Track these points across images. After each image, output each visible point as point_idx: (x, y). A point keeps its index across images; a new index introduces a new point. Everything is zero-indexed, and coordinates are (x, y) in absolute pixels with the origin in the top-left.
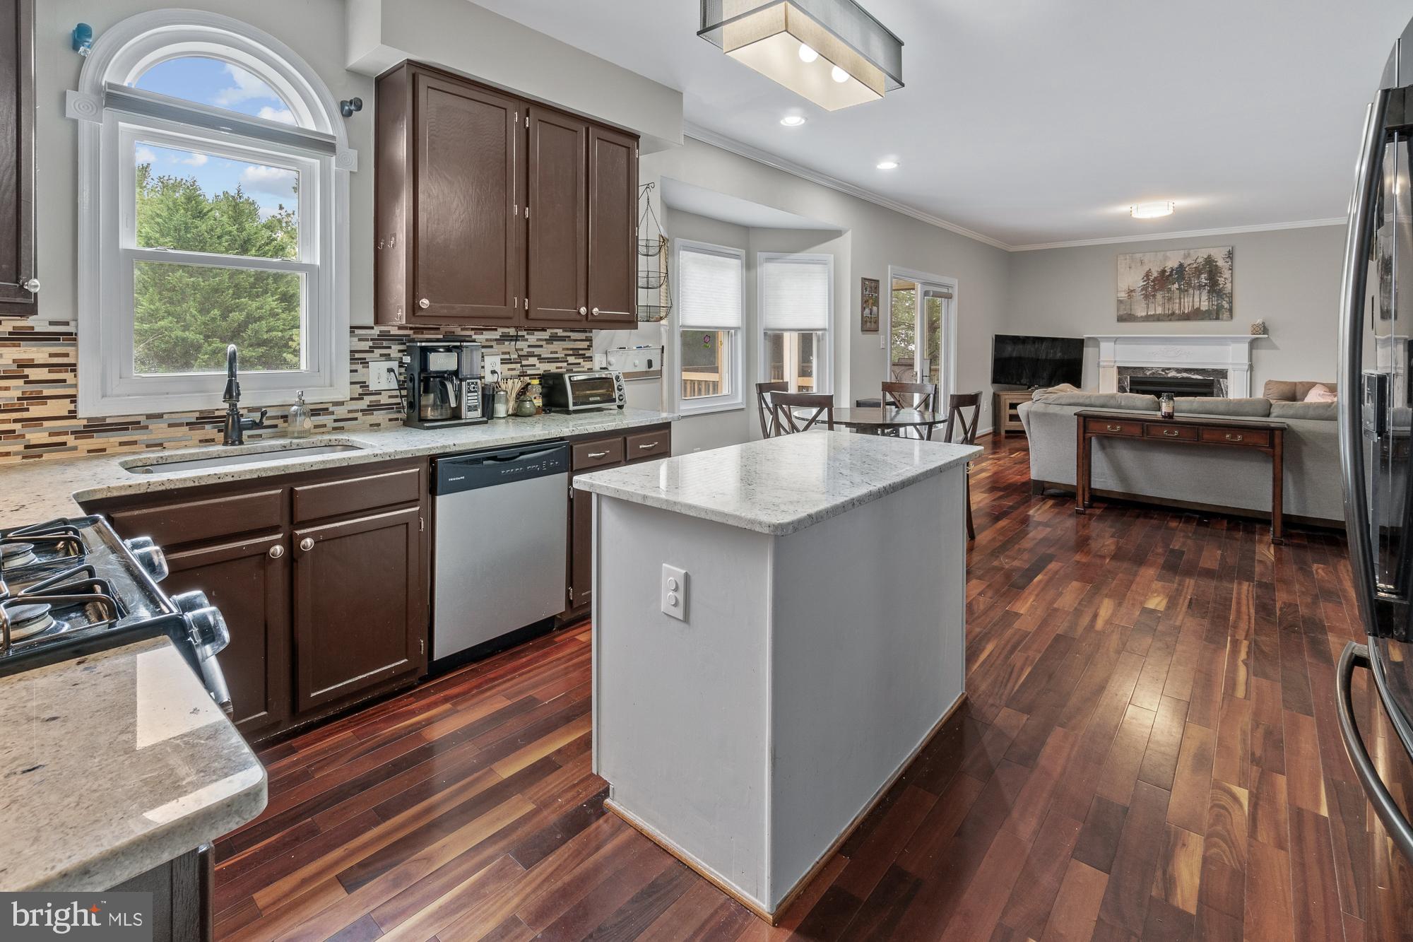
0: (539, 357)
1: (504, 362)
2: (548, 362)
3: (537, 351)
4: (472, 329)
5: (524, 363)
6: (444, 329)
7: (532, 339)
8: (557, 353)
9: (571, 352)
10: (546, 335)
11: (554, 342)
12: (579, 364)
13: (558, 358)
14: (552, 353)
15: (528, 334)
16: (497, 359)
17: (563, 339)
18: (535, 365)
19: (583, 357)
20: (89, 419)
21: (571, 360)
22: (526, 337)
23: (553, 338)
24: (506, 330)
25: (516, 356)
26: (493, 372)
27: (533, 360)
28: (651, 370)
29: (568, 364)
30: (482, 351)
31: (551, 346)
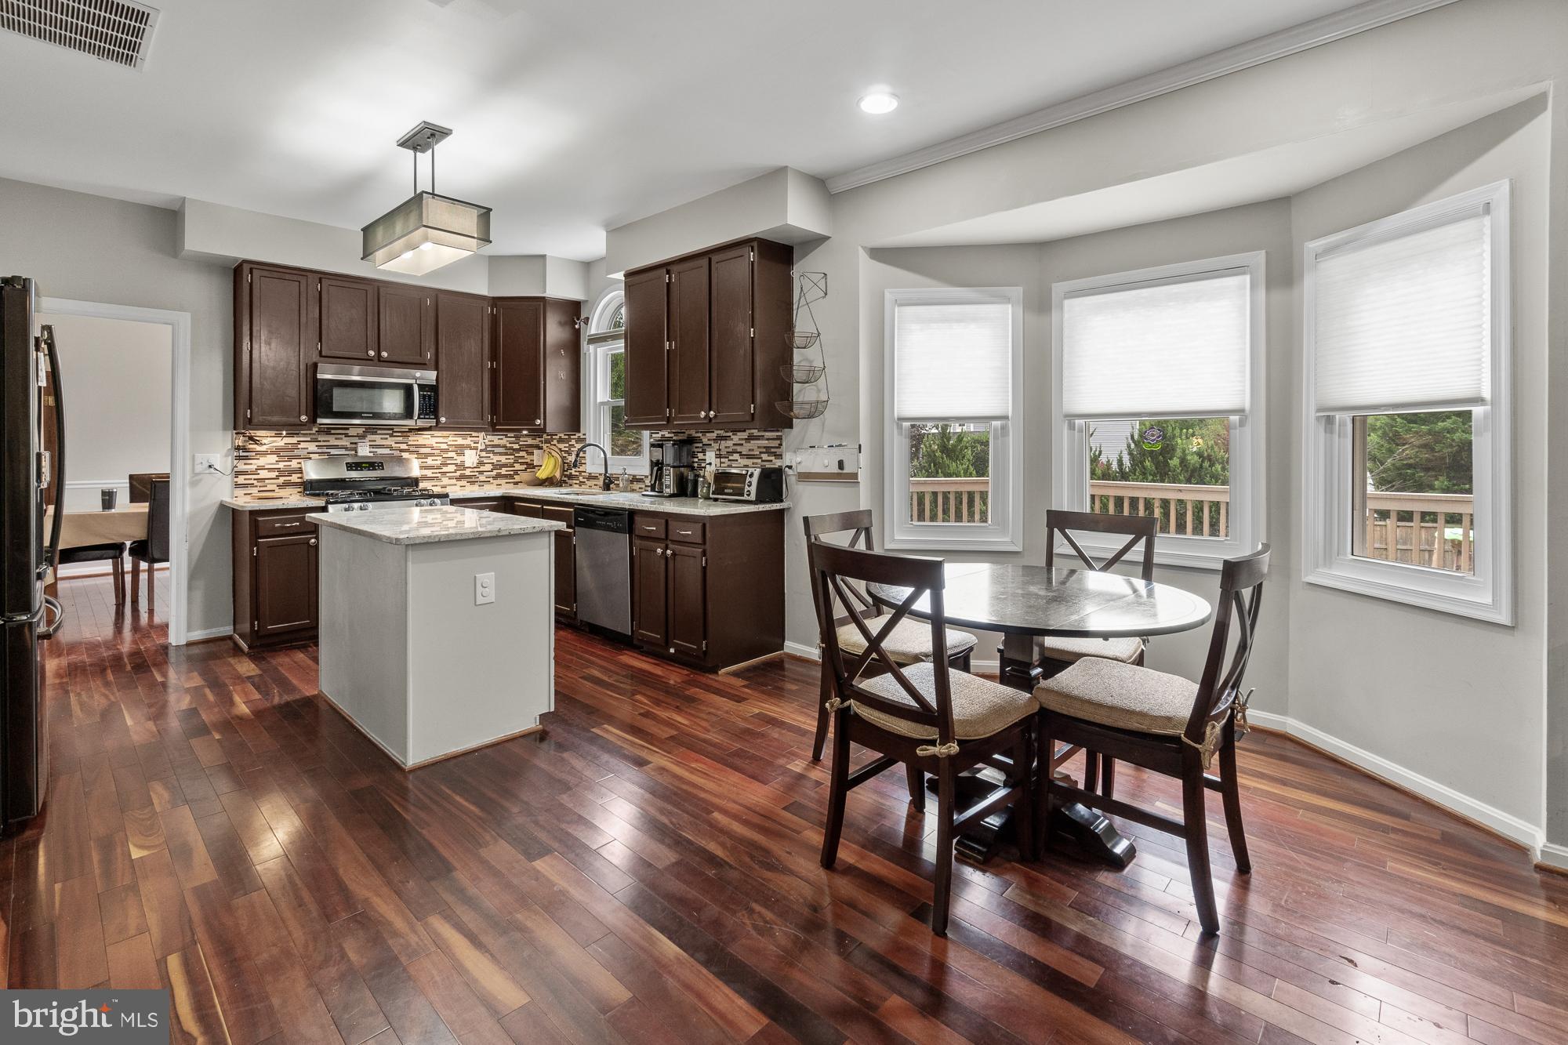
0: (740, 454)
1: (717, 456)
2: (747, 458)
3: (739, 449)
4: (701, 432)
5: (731, 458)
6: (687, 432)
7: (736, 438)
8: (753, 450)
9: (764, 450)
10: (745, 435)
11: (752, 442)
12: (771, 461)
13: (754, 455)
14: (749, 450)
15: (732, 435)
16: (713, 455)
17: (758, 438)
18: (737, 460)
19: (775, 454)
20: (589, 474)
21: (765, 457)
22: (732, 437)
23: (751, 438)
24: (719, 432)
25: (725, 453)
26: (710, 464)
27: (736, 456)
28: (844, 471)
29: (762, 461)
30: (705, 447)
31: (749, 444)
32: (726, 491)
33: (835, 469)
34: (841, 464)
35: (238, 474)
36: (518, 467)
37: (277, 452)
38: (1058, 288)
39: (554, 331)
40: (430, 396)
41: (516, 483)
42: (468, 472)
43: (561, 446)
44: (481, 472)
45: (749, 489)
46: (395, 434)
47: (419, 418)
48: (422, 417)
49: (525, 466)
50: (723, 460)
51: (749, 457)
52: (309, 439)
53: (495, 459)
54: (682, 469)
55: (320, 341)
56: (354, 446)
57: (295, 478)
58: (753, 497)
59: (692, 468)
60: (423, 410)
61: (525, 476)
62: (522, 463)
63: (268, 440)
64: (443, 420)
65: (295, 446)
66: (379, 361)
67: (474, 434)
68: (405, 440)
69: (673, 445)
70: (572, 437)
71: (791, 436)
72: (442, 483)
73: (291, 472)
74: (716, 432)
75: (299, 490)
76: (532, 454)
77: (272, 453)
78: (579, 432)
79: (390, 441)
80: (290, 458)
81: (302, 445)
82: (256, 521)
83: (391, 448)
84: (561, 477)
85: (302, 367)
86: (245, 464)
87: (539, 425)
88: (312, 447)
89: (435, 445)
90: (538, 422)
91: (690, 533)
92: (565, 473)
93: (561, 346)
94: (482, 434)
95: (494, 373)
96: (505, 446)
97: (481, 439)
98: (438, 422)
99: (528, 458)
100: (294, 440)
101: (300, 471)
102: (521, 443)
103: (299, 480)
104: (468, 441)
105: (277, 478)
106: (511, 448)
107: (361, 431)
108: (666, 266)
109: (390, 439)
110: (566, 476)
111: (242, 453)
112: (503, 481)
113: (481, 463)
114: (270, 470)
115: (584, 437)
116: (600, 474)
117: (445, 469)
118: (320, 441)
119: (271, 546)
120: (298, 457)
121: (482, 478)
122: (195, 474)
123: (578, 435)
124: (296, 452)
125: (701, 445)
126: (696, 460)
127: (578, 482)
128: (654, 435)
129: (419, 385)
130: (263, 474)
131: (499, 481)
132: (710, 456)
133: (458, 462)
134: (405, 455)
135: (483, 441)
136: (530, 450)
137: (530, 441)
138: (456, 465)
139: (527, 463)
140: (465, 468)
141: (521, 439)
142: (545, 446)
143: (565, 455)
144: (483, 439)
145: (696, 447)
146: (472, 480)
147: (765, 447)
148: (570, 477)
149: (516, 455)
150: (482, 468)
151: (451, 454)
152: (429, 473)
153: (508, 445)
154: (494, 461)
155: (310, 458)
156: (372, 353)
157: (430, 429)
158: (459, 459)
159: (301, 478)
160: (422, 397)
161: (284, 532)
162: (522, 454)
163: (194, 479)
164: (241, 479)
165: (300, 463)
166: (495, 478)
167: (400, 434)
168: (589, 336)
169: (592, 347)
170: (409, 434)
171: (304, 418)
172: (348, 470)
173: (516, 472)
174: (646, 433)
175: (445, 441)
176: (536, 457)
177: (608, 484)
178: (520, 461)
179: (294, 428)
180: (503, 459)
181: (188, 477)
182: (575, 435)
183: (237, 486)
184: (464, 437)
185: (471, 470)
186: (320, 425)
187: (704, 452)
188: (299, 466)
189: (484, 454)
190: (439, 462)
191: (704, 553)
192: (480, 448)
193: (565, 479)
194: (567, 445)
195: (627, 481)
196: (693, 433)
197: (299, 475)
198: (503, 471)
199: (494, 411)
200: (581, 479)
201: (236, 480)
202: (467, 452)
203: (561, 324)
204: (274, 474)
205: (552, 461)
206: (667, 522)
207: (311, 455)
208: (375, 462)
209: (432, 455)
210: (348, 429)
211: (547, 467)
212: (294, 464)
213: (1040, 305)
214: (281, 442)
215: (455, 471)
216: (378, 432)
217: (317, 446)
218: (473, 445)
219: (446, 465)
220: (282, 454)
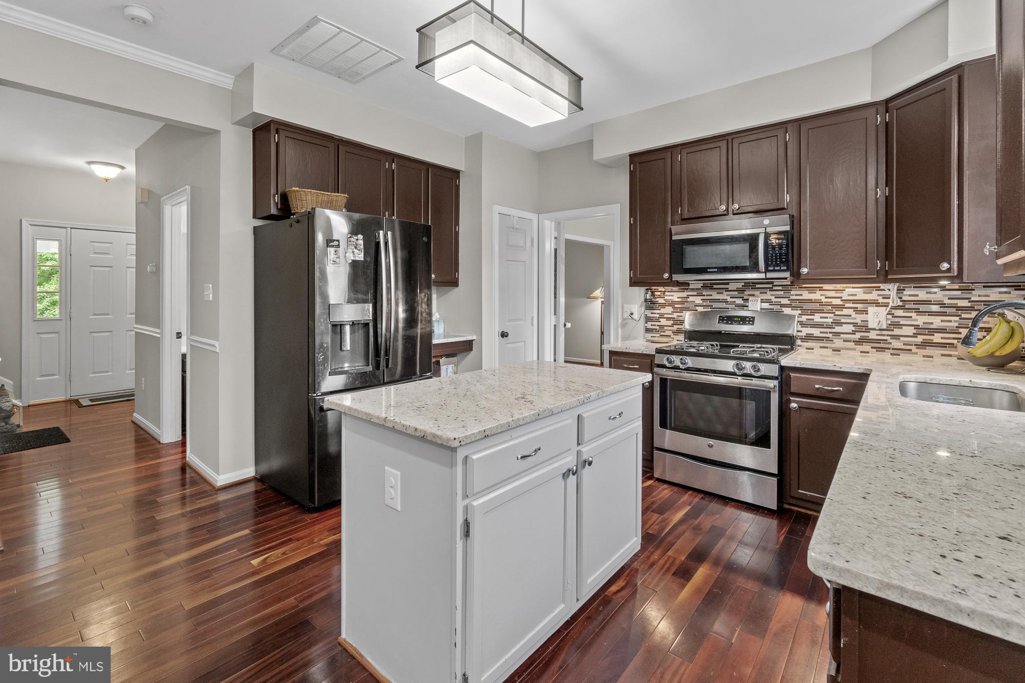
35: (648, 319)
37: (672, 304)
42: (873, 335)
44: (897, 337)
46: (775, 288)
48: (771, 268)
52: (695, 293)
53: (921, 320)
63: (666, 294)
64: (805, 270)
65: (685, 300)
68: (787, 295)
72: (833, 346)
77: (669, 305)
80: (682, 310)
81: (691, 299)
86: (652, 313)
87: (949, 270)
88: (698, 300)
89: (831, 300)
94: (896, 288)
96: (940, 303)
98: (797, 274)
100: (684, 294)
104: (874, 296)
105: (673, 325)
106: (954, 306)
107: (740, 285)
109: (769, 293)
111: (650, 304)
112: (936, 352)
113: (895, 325)
114: (668, 319)
117: (838, 329)
118: (704, 295)
121: (896, 344)
122: (624, 319)
124: (686, 305)
130: (663, 322)
131: (929, 351)
133: (858, 321)
135: (899, 295)
138: (855, 325)
140: (869, 331)
144: (899, 293)
150: (897, 331)
151: (845, 312)
153: (948, 302)
154: (920, 323)
158: (859, 318)
163: (624, 322)
164: (649, 325)
167: (780, 288)
171: (666, 275)
172: (719, 323)
175: (837, 295)
180: (937, 322)
181: (620, 321)
183: (648, 330)
184: (869, 290)
185: (878, 332)
189: (900, 313)
190: (831, 320)
192: (891, 304)
197: (683, 325)
198: (937, 338)
201: (646, 325)
202: (872, 309)
204: (670, 323)
207: (697, 308)
208: (747, 317)
209: (821, 311)
210: (728, 284)
215: (854, 333)
216: (758, 286)
217: (702, 300)
218: (881, 300)
219: (840, 324)
220: (676, 306)
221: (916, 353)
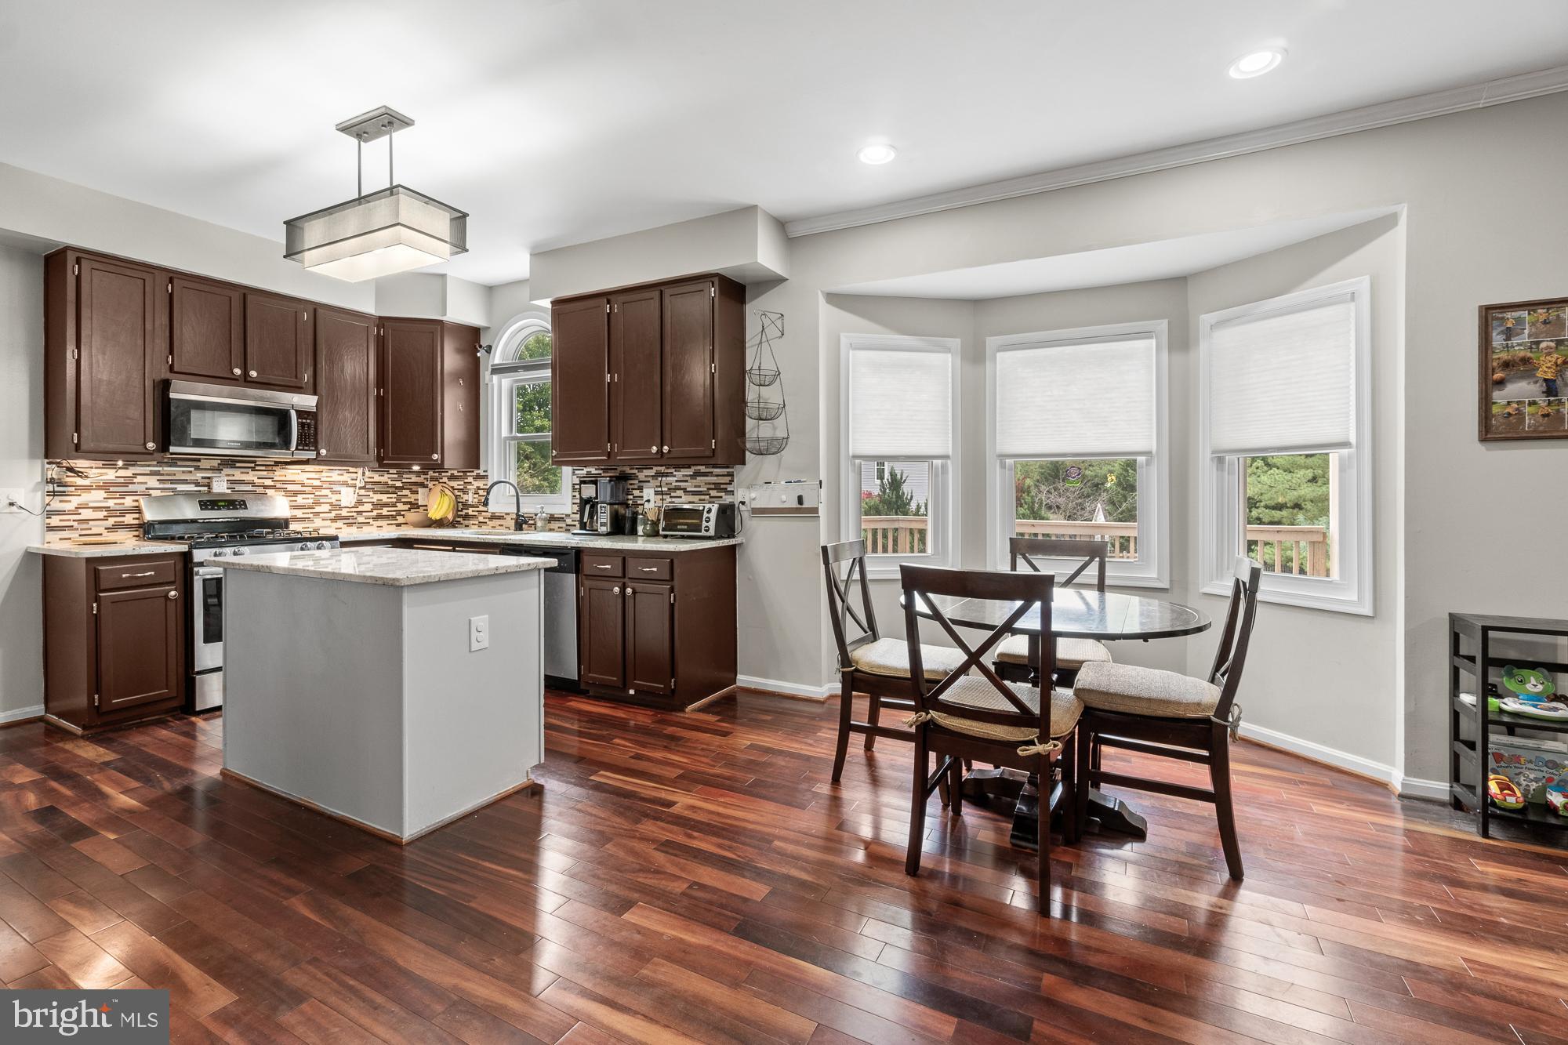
0: (685, 490)
1: (657, 493)
2: (692, 494)
3: (683, 485)
4: (637, 469)
5: (673, 494)
6: (620, 469)
7: (679, 475)
8: (700, 487)
9: (713, 487)
10: (690, 472)
11: (698, 478)
12: (721, 497)
13: (701, 492)
14: (695, 487)
15: (676, 471)
16: (652, 491)
17: (705, 474)
18: (681, 497)
19: (725, 490)
20: (492, 513)
21: (713, 493)
22: (674, 473)
23: (697, 474)
24: (659, 468)
25: (666, 489)
26: (648, 501)
27: (679, 493)
28: (804, 506)
29: (710, 497)
30: (641, 484)
31: (694, 481)
32: (679, 527)
33: (794, 504)
34: (800, 500)
35: (50, 514)
36: (400, 506)
37: (105, 486)
38: (992, 342)
39: (451, 360)
40: (309, 425)
41: (399, 525)
42: (344, 513)
43: (454, 484)
44: (360, 513)
45: (707, 524)
46: (257, 468)
47: (297, 449)
48: (300, 448)
49: (409, 506)
50: (664, 497)
51: (694, 493)
52: (149, 472)
53: (376, 497)
54: (616, 506)
55: (171, 352)
56: (207, 481)
57: (129, 519)
58: (712, 532)
59: (627, 506)
60: (301, 440)
61: (412, 516)
62: (405, 503)
63: (95, 471)
64: (323, 452)
65: (129, 481)
66: (245, 381)
67: (351, 469)
68: (271, 475)
69: (610, 481)
70: (468, 474)
71: (742, 473)
72: (314, 525)
73: (124, 512)
74: (655, 468)
75: (136, 533)
76: (417, 492)
77: (99, 488)
78: (478, 468)
79: (251, 476)
80: (124, 495)
81: (140, 479)
82: (96, 572)
83: (253, 483)
84: (454, 518)
85: (149, 384)
86: (61, 501)
87: (437, 460)
88: (152, 482)
89: (306, 481)
90: (435, 457)
91: (655, 569)
92: (459, 513)
93: (457, 376)
94: (360, 471)
95: (381, 402)
96: (386, 484)
97: (360, 475)
98: (318, 454)
99: (412, 498)
100: (129, 473)
101: (138, 510)
102: (404, 481)
103: (136, 522)
104: (346, 477)
105: (106, 518)
106: (393, 486)
107: (215, 463)
108: (607, 295)
109: (252, 473)
110: (459, 516)
111: (57, 488)
112: (384, 523)
113: (360, 503)
114: (96, 509)
115: (484, 474)
116: (507, 514)
117: (317, 509)
118: (163, 475)
119: (115, 602)
120: (134, 493)
121: (361, 519)
123: (476, 472)
124: (131, 488)
125: (636, 482)
126: (631, 497)
127: (477, 522)
128: (577, 472)
129: (297, 411)
130: (87, 514)
131: (379, 523)
132: (648, 493)
133: (333, 501)
134: (270, 492)
135: (361, 478)
136: (414, 488)
137: (414, 479)
138: (331, 504)
139: (410, 503)
140: (341, 509)
141: (404, 476)
142: (431, 485)
143: (459, 494)
144: (361, 475)
145: (631, 484)
146: (349, 521)
147: (713, 484)
148: (467, 517)
149: (399, 493)
150: (361, 508)
151: (324, 492)
152: (299, 513)
153: (390, 483)
154: (375, 500)
155: (149, 495)
156: (237, 371)
157: (307, 462)
158: (334, 498)
159: (138, 519)
160: (302, 426)
161: (134, 583)
162: (405, 492)
164: (55, 521)
165: (137, 501)
166: (376, 518)
167: (263, 468)
168: (492, 366)
169: (495, 378)
170: (274, 468)
171: (151, 445)
172: (202, 509)
173: (399, 513)
174: (567, 470)
175: (317, 477)
176: (421, 496)
177: (521, 523)
178: (403, 500)
179: (132, 457)
182: (473, 472)
183: (50, 528)
184: (340, 473)
185: (348, 510)
186: (172, 454)
187: (641, 489)
188: (136, 504)
189: (362, 492)
190: (311, 501)
191: (672, 590)
192: (358, 485)
193: (459, 519)
194: (462, 483)
195: (545, 520)
196: (628, 470)
197: (137, 516)
198: (385, 511)
199: (381, 442)
200: (481, 519)
201: (48, 521)
202: (344, 489)
203: (459, 351)
204: (101, 514)
205: (446, 499)
206: (624, 559)
207: (151, 492)
208: (236, 501)
209: (302, 492)
210: (199, 460)
211: (439, 505)
212: (129, 502)
213: (975, 356)
214: (111, 475)
215: (330, 511)
216: (238, 465)
217: (158, 480)
218: (350, 482)
219: (319, 504)
220: (112, 489)
221: (372, 525)
